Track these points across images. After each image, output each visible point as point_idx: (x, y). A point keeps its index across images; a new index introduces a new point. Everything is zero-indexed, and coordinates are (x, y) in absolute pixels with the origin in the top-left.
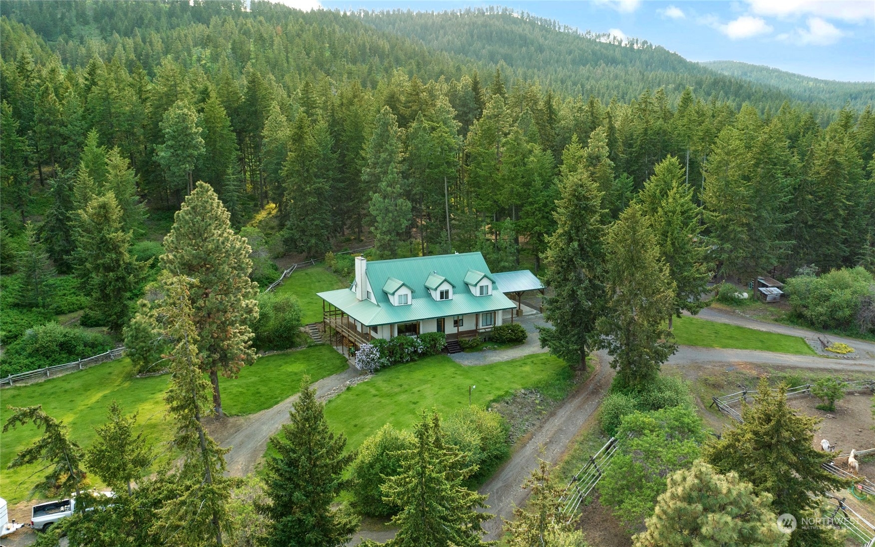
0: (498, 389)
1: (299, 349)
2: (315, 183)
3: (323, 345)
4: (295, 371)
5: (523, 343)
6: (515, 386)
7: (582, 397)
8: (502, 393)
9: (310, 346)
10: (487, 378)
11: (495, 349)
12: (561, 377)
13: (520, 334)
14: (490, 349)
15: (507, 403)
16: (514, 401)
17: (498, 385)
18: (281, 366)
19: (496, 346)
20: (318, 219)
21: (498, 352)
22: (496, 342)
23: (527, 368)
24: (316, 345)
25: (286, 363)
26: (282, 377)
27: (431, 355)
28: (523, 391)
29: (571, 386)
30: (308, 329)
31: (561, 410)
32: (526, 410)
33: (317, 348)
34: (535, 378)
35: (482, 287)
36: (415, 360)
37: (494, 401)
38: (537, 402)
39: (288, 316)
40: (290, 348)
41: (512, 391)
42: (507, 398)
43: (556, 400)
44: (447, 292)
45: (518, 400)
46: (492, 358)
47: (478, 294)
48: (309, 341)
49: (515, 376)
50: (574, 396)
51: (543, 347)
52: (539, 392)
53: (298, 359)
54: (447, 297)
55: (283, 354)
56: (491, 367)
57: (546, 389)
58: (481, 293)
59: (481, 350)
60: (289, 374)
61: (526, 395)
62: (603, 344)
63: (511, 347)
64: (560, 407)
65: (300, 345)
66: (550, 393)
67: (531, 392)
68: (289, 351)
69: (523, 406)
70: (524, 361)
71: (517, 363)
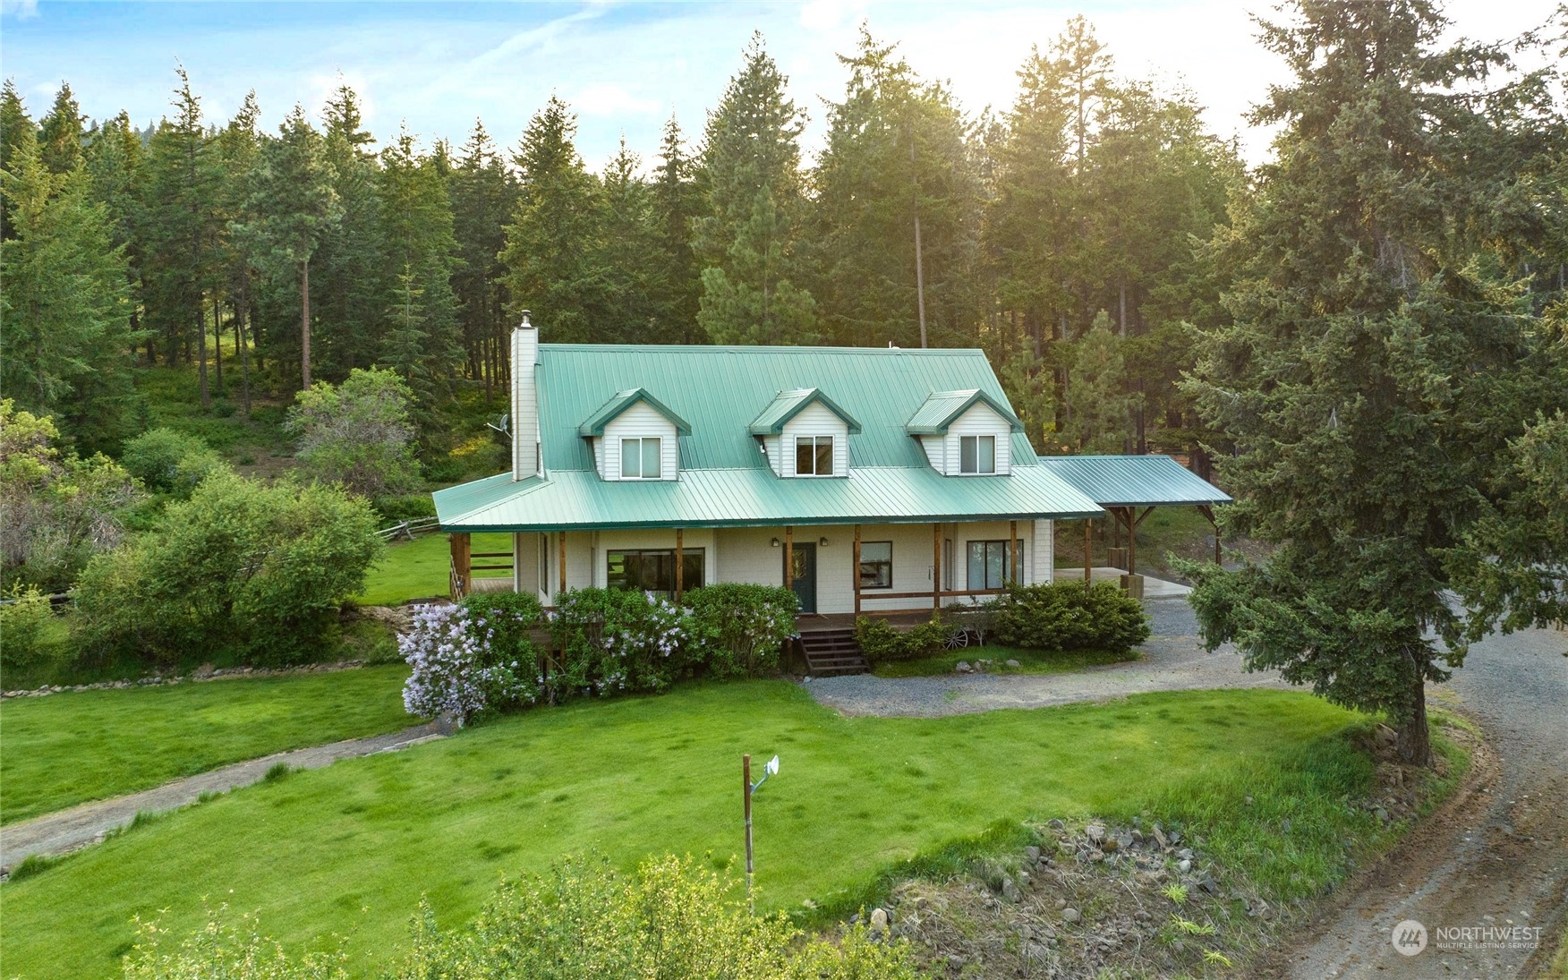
0: (961, 811)
1: (334, 668)
5: (1132, 659)
6: (1059, 803)
7: (1431, 887)
8: (974, 830)
9: (379, 662)
10: (923, 763)
11: (1007, 671)
12: (1310, 778)
13: (1118, 618)
14: (985, 670)
15: (997, 887)
16: (1039, 879)
17: (969, 791)
19: (1011, 662)
21: (1015, 679)
22: (1014, 645)
23: (1136, 737)
27: (731, 677)
28: (1096, 829)
29: (1365, 827)
31: (1317, 951)
32: (1107, 935)
34: (1168, 777)
35: (967, 442)
36: (651, 691)
37: (918, 869)
38: (1176, 892)
40: (304, 661)
41: (1037, 826)
42: (998, 862)
43: (1282, 893)
44: (825, 450)
45: (1064, 874)
46: (983, 698)
47: (954, 467)
48: (381, 645)
49: (1066, 760)
50: (1382, 880)
51: (1213, 645)
52: (1185, 842)
54: (825, 463)
56: (965, 723)
57: (1228, 832)
58: (967, 463)
59: (949, 671)
61: (1111, 849)
62: (1544, 597)
63: (1075, 667)
64: (1313, 931)
65: (347, 657)
66: (1248, 849)
67: (1145, 841)
69: (1091, 911)
70: (1125, 712)
71: (1091, 717)
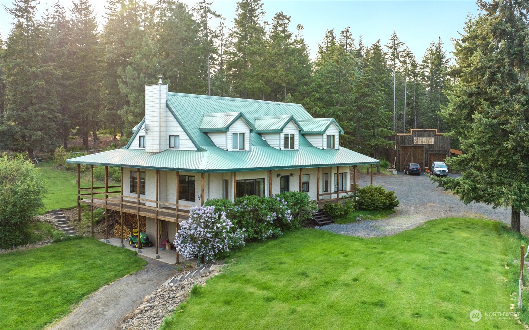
1: (38, 246)
2: (41, 67)
3: (80, 238)
4: (44, 275)
9: (58, 241)
18: (9, 270)
20: (45, 109)
24: (69, 239)
25: (20, 265)
26: (16, 288)
30: (50, 217)
33: (72, 242)
39: (20, 187)
40: (22, 244)
47: (325, 146)
48: (55, 233)
53: (44, 259)
55: (10, 254)
58: (328, 145)
60: (31, 283)
63: (387, 216)
65: (40, 240)
68: (21, 248)
